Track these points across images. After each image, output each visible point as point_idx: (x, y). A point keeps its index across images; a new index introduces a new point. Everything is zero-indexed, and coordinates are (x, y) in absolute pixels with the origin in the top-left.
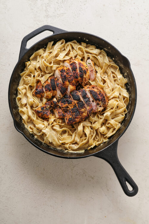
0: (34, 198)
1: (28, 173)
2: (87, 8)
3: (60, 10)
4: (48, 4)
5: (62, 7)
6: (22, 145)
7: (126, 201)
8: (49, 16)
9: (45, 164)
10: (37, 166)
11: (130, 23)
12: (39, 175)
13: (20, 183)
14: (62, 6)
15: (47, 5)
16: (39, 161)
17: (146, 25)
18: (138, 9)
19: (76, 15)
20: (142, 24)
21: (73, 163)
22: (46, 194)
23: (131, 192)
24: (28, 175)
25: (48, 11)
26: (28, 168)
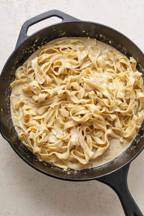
1: (45, 214)
5: (45, 4)
6: (31, 180)
9: (64, 199)
10: (55, 203)
12: (59, 214)
15: (27, 5)
16: (56, 196)
21: (98, 189)
25: (30, 12)
26: (44, 208)
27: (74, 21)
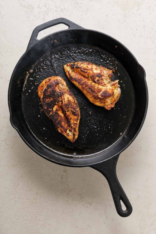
2: (88, 18)
4: (45, 13)
6: (14, 166)
7: (126, 230)
11: (134, 36)
17: (152, 38)
18: (144, 21)
20: (148, 37)
23: (124, 212)
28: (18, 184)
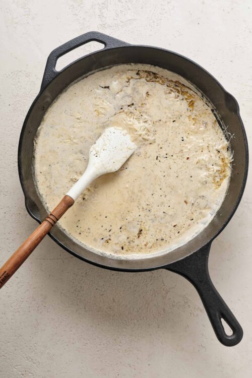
0: (97, 352)
1: (85, 308)
2: (172, 9)
3: (125, 14)
4: (103, 5)
5: (129, 9)
8: (106, 26)
9: (114, 291)
10: (101, 295)
13: (71, 327)
14: (128, 7)
15: (102, 7)
16: (104, 285)
19: (154, 22)
22: (121, 344)
23: (230, 338)
24: (86, 311)
25: (105, 17)
27: (122, 46)
28: (81, 287)
